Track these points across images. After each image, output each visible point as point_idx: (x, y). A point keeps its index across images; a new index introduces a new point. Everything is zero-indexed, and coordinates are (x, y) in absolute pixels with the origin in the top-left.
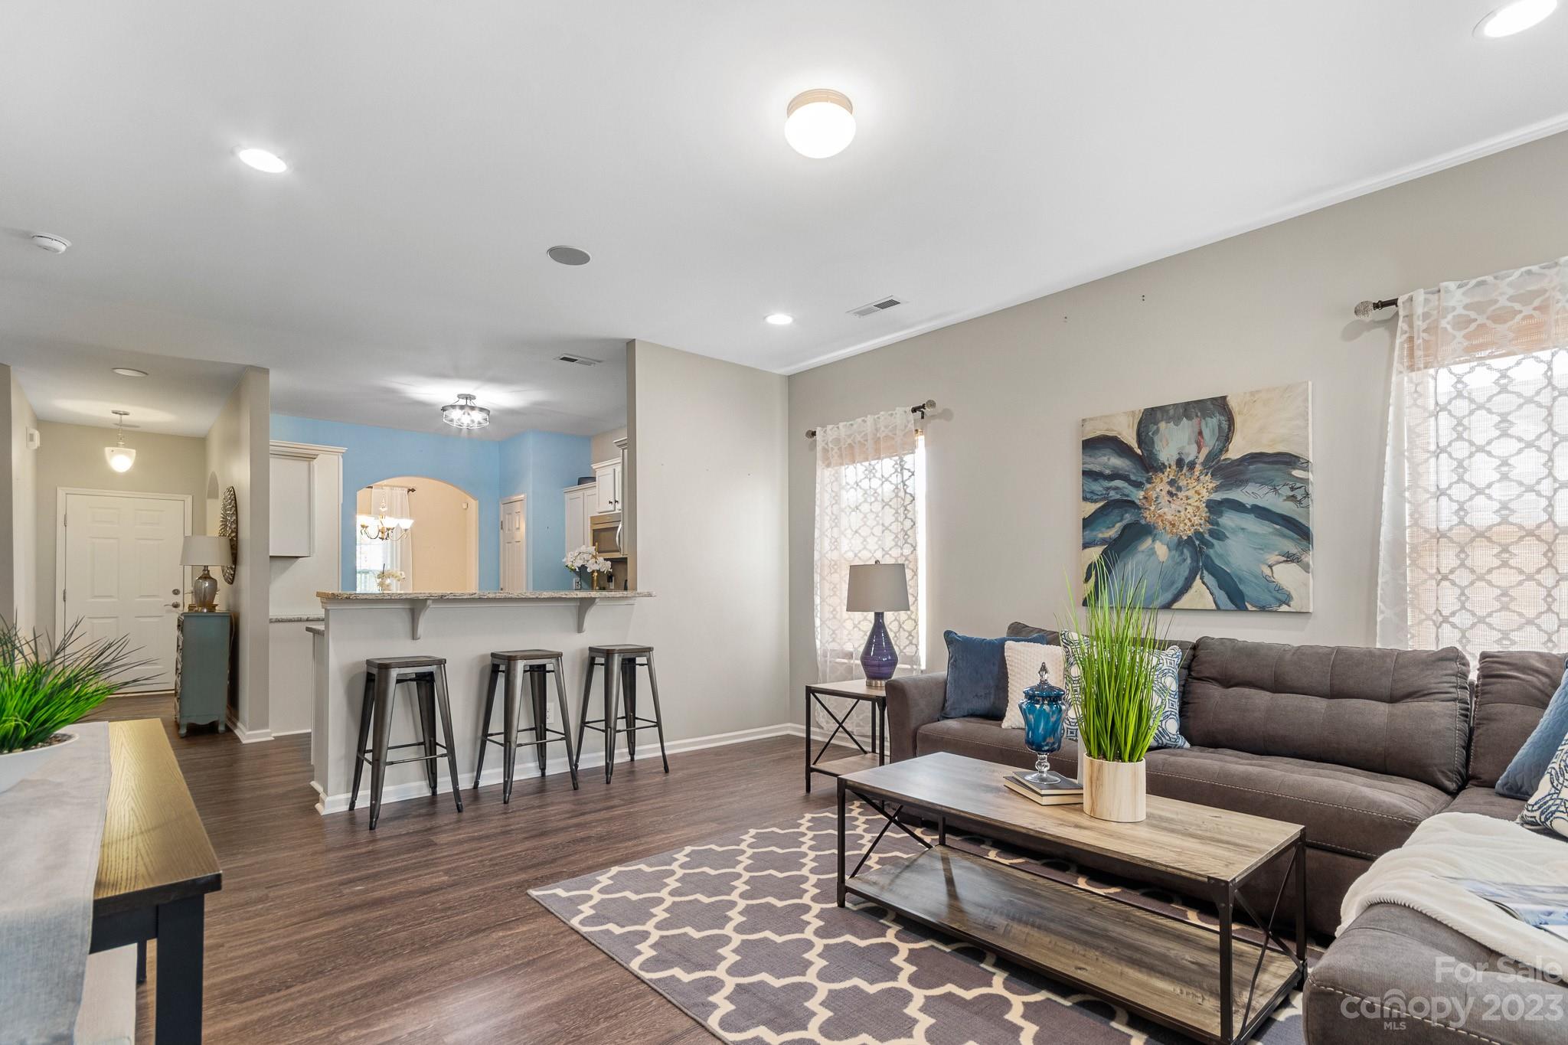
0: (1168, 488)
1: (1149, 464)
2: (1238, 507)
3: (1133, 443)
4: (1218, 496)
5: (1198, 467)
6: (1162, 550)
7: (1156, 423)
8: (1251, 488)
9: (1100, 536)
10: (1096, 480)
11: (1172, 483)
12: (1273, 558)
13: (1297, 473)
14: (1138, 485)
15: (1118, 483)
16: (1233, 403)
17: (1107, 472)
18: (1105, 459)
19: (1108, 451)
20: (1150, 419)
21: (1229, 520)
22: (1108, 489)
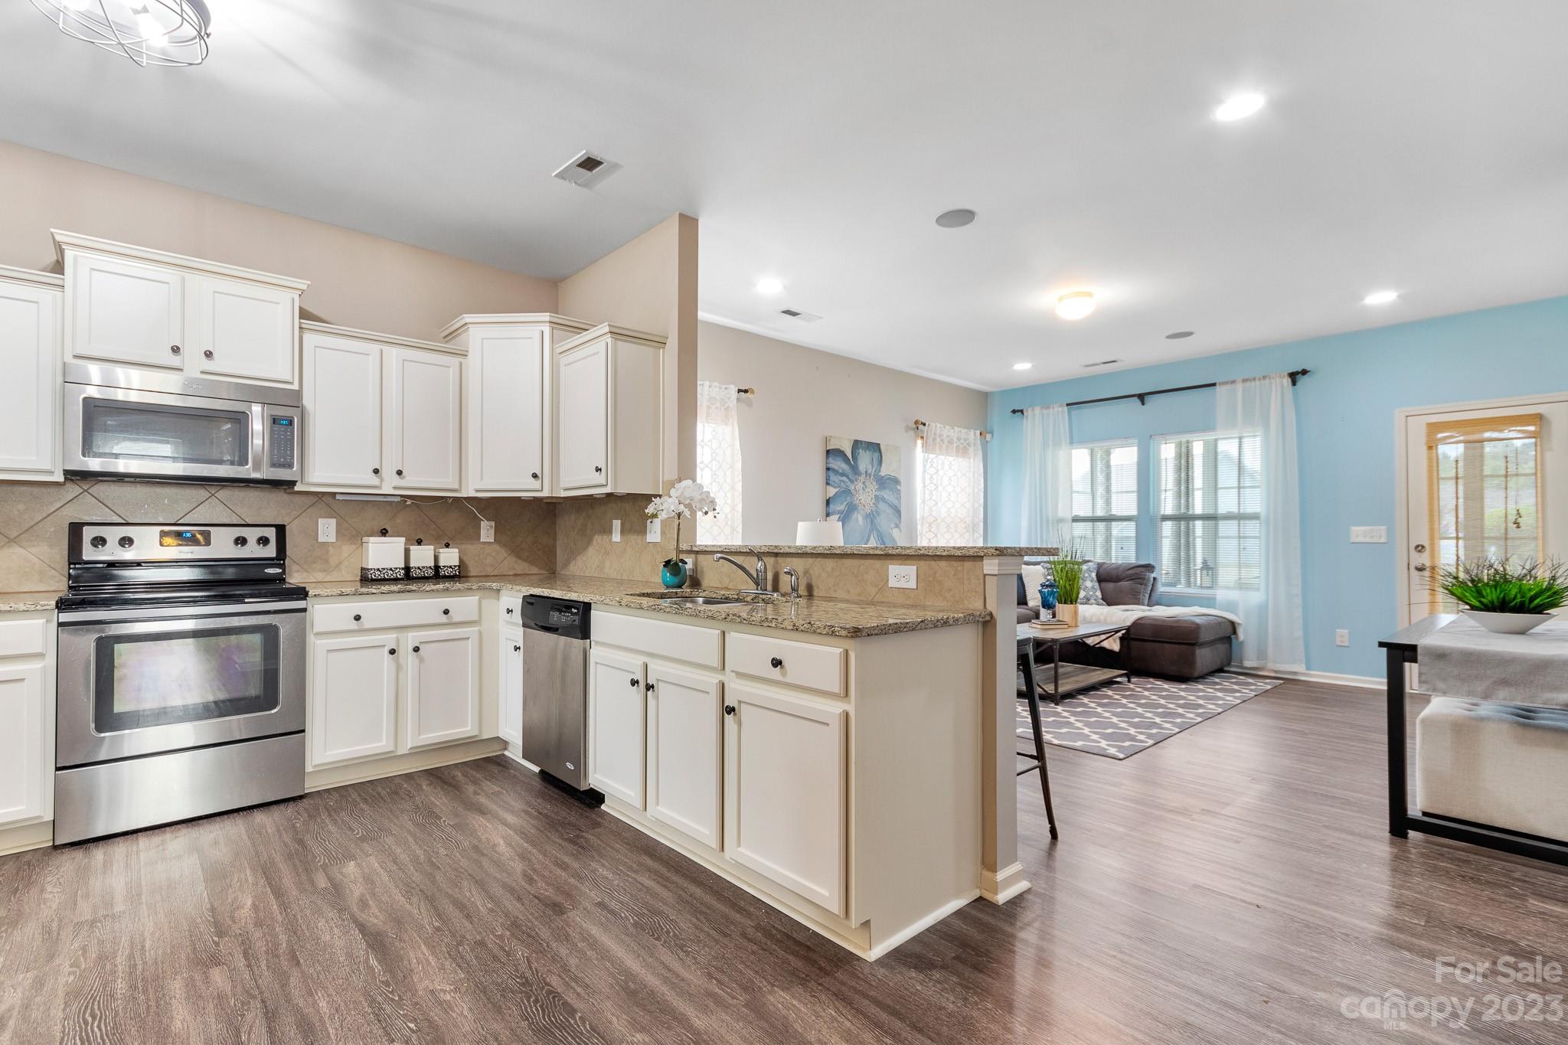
0: (862, 485)
1: (855, 469)
2: (883, 500)
3: (849, 455)
4: (877, 493)
5: (872, 477)
6: (860, 519)
7: (858, 449)
8: (887, 491)
9: (838, 509)
10: (835, 475)
11: (864, 483)
12: (893, 526)
13: (899, 487)
14: (852, 481)
15: (844, 478)
16: (882, 448)
17: (840, 471)
18: (839, 463)
19: (840, 458)
20: (857, 444)
21: (882, 506)
22: (841, 481)
